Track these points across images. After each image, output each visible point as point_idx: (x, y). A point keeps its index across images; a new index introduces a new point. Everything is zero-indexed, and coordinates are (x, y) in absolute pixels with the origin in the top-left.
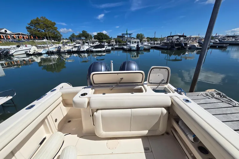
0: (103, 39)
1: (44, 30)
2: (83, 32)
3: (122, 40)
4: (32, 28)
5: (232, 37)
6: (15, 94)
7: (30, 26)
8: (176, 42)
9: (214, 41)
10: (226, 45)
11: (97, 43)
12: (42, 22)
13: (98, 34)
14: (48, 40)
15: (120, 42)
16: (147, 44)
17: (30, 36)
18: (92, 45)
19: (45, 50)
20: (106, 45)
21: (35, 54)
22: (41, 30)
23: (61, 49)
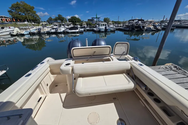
0: (76, 22)
1: (24, 13)
2: (59, 16)
3: (92, 23)
4: (14, 11)
5: (177, 22)
6: (8, 69)
7: (11, 9)
8: (136, 25)
9: (164, 24)
10: (173, 28)
11: (72, 26)
12: (22, 6)
13: (72, 17)
14: (28, 22)
15: (90, 25)
16: (113, 27)
17: (12, 18)
18: (67, 27)
19: (27, 31)
20: (79, 27)
21: (18, 35)
22: (22, 14)
23: (41, 31)
